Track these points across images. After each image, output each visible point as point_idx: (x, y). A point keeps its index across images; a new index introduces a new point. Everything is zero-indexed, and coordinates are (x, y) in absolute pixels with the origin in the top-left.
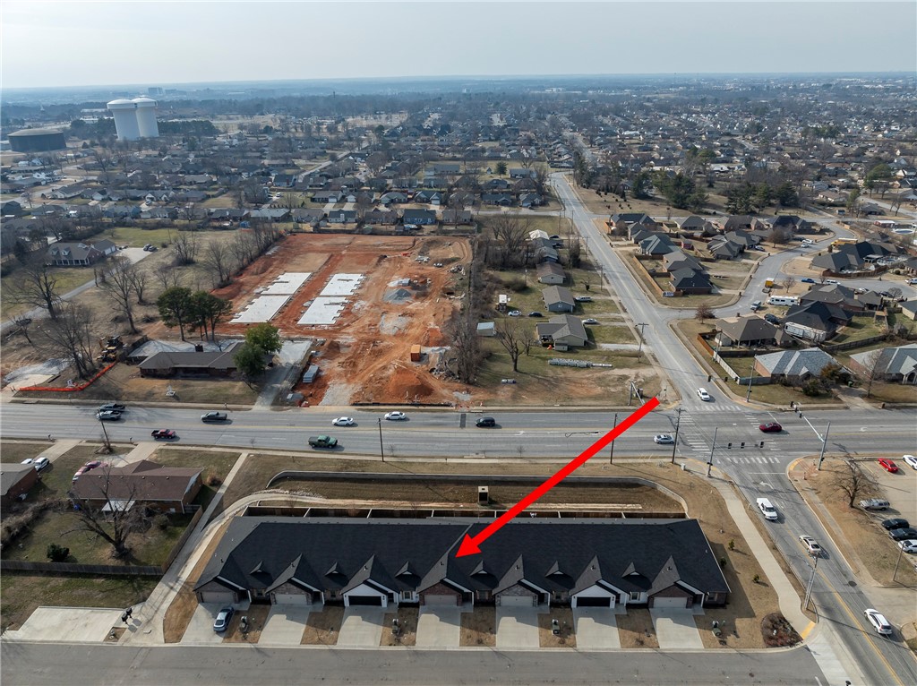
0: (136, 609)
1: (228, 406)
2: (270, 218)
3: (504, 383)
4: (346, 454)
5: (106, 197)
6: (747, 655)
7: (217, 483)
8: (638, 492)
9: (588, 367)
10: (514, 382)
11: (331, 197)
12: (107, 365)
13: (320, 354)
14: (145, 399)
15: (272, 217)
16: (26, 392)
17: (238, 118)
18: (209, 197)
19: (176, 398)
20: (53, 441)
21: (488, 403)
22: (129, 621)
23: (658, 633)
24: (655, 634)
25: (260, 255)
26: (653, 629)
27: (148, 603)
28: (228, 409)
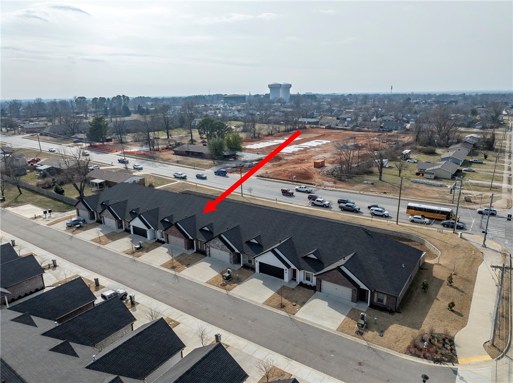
0: (55, 213)
2: (306, 122)
3: (365, 183)
6: (374, 350)
7: (151, 186)
10: (372, 184)
11: (348, 117)
12: (166, 150)
14: (165, 161)
15: (308, 122)
16: (125, 153)
19: (178, 162)
23: (305, 306)
24: (302, 306)
25: (285, 131)
26: (304, 303)
27: (64, 213)
28: (194, 169)
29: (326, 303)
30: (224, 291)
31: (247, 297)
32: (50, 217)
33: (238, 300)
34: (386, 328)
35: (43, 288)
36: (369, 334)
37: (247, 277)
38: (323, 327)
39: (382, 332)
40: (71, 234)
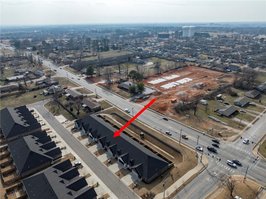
0: (69, 121)
1: (123, 97)
3: (187, 116)
4: (129, 114)
5: (160, 50)
6: (134, 194)
7: (103, 109)
8: (178, 154)
9: (219, 122)
10: (189, 117)
11: (214, 58)
12: (116, 83)
13: (154, 94)
14: (113, 91)
15: (191, 61)
16: (99, 84)
17: (223, 33)
18: (183, 53)
20: (93, 93)
21: (174, 118)
22: (67, 122)
23: (125, 176)
24: (124, 176)
25: (175, 69)
26: (125, 175)
27: (71, 121)
28: (122, 98)
29: (131, 177)
30: (106, 166)
31: (111, 170)
32: (67, 123)
33: (109, 170)
34: (141, 188)
35: (62, 157)
36: (136, 189)
37: (115, 162)
38: (126, 184)
39: (139, 189)
40: (72, 133)
